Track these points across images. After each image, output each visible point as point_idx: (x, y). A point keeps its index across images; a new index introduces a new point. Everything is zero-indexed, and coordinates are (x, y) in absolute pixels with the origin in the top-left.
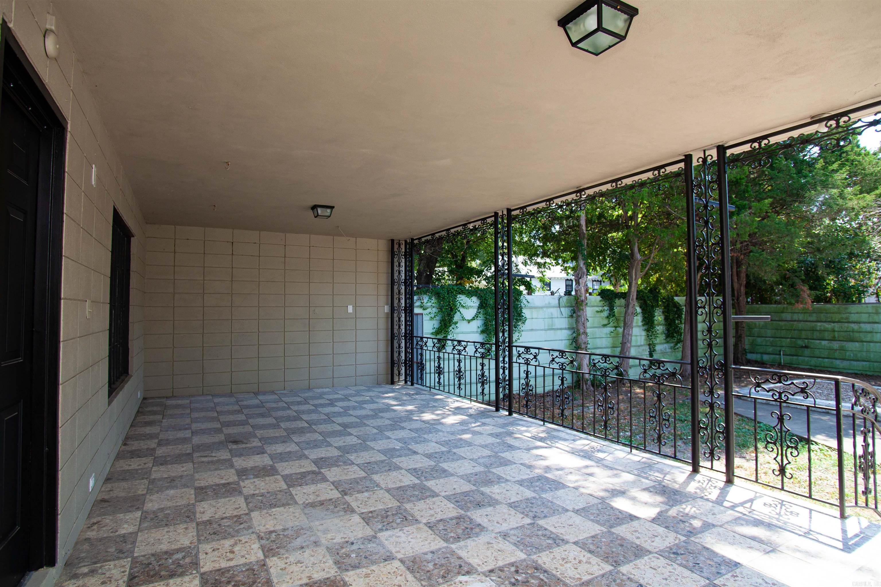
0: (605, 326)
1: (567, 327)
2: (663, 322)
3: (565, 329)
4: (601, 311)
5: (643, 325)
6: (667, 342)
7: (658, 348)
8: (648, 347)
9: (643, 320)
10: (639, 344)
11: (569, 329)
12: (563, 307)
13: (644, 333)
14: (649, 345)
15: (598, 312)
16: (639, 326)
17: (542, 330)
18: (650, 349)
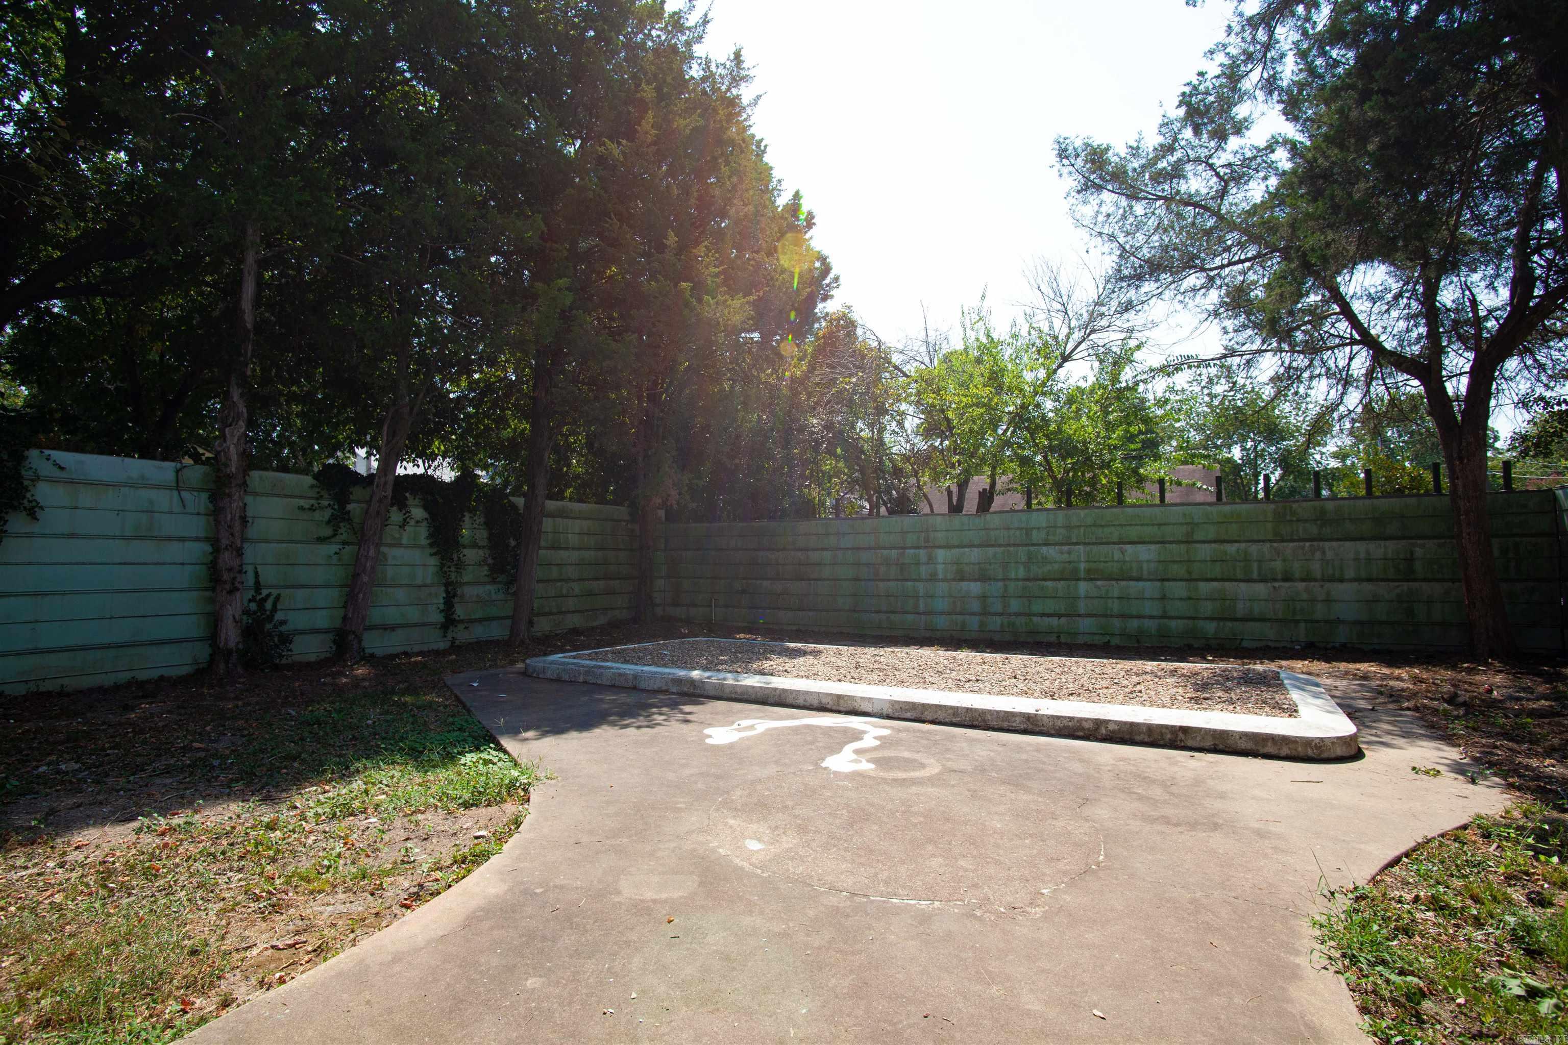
0: (321, 540)
1: (202, 534)
2: (485, 543)
3: (197, 539)
4: (312, 509)
5: (431, 545)
6: (494, 581)
7: (470, 592)
8: (443, 588)
9: (430, 536)
10: (419, 581)
11: (207, 539)
12: (192, 489)
13: (433, 561)
14: (447, 585)
15: (302, 508)
16: (422, 547)
17: (114, 537)
18: (447, 592)
